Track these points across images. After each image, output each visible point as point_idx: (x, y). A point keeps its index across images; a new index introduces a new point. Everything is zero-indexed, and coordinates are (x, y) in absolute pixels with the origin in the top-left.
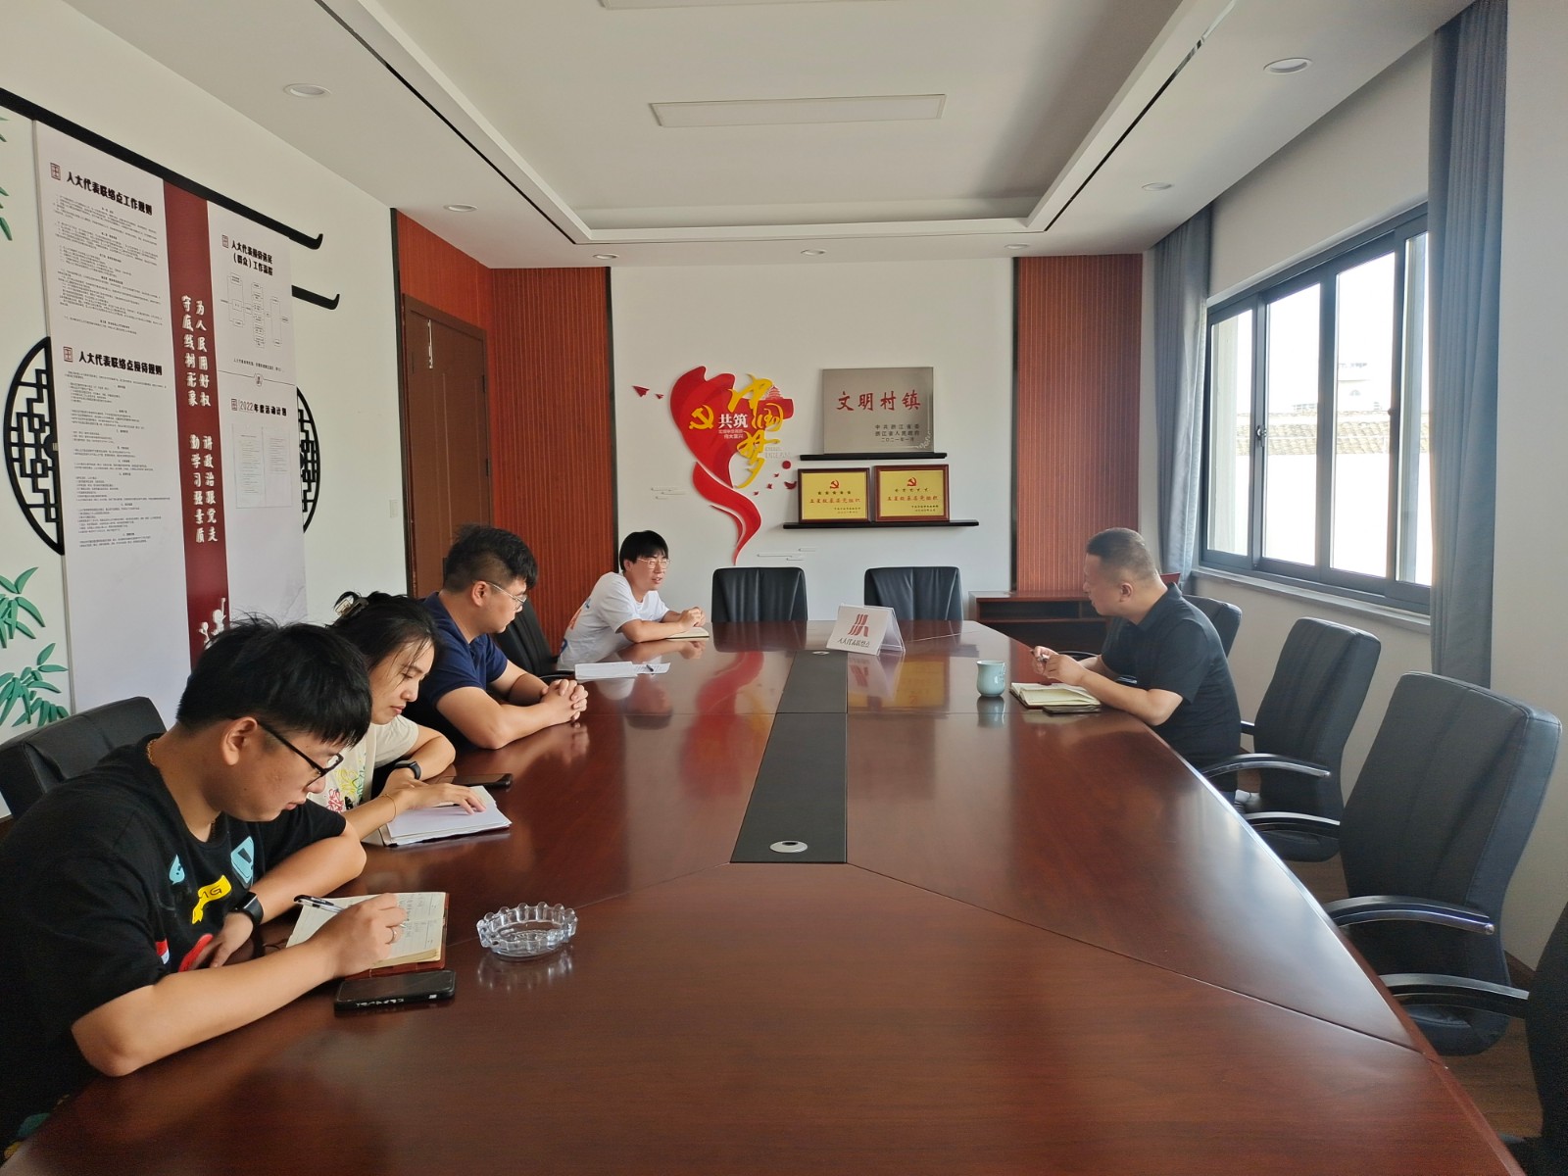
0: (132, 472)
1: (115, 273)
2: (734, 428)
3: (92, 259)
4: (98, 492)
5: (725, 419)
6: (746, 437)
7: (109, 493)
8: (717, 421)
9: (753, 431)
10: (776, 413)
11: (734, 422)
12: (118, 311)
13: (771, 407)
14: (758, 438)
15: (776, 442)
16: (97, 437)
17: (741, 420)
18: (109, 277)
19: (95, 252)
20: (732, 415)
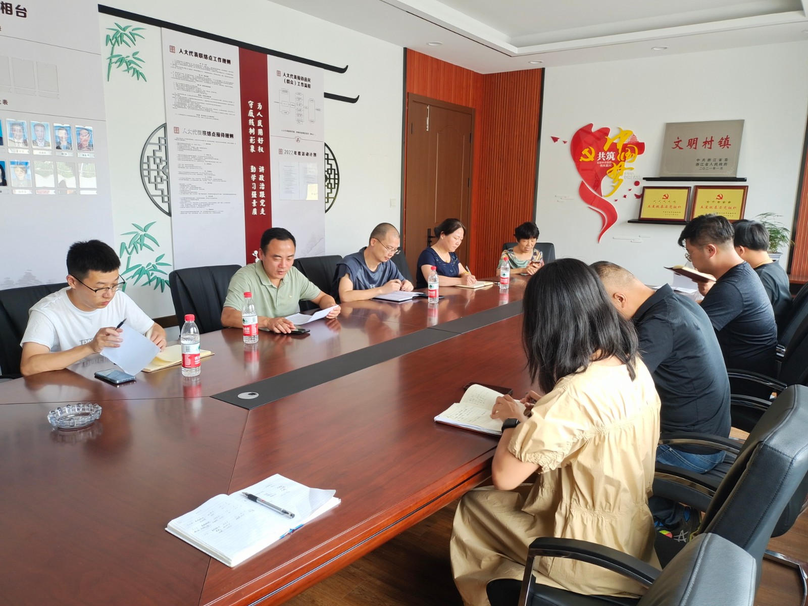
0: (213, 182)
1: (206, 92)
2: (606, 160)
3: (194, 87)
4: (192, 191)
5: (601, 155)
6: (613, 166)
7: (198, 191)
8: (597, 156)
9: (617, 162)
10: (633, 151)
11: (606, 157)
12: (207, 110)
13: (630, 148)
14: (621, 166)
15: (632, 169)
16: (192, 167)
17: (611, 156)
18: (202, 95)
19: (195, 84)
20: (606, 152)
